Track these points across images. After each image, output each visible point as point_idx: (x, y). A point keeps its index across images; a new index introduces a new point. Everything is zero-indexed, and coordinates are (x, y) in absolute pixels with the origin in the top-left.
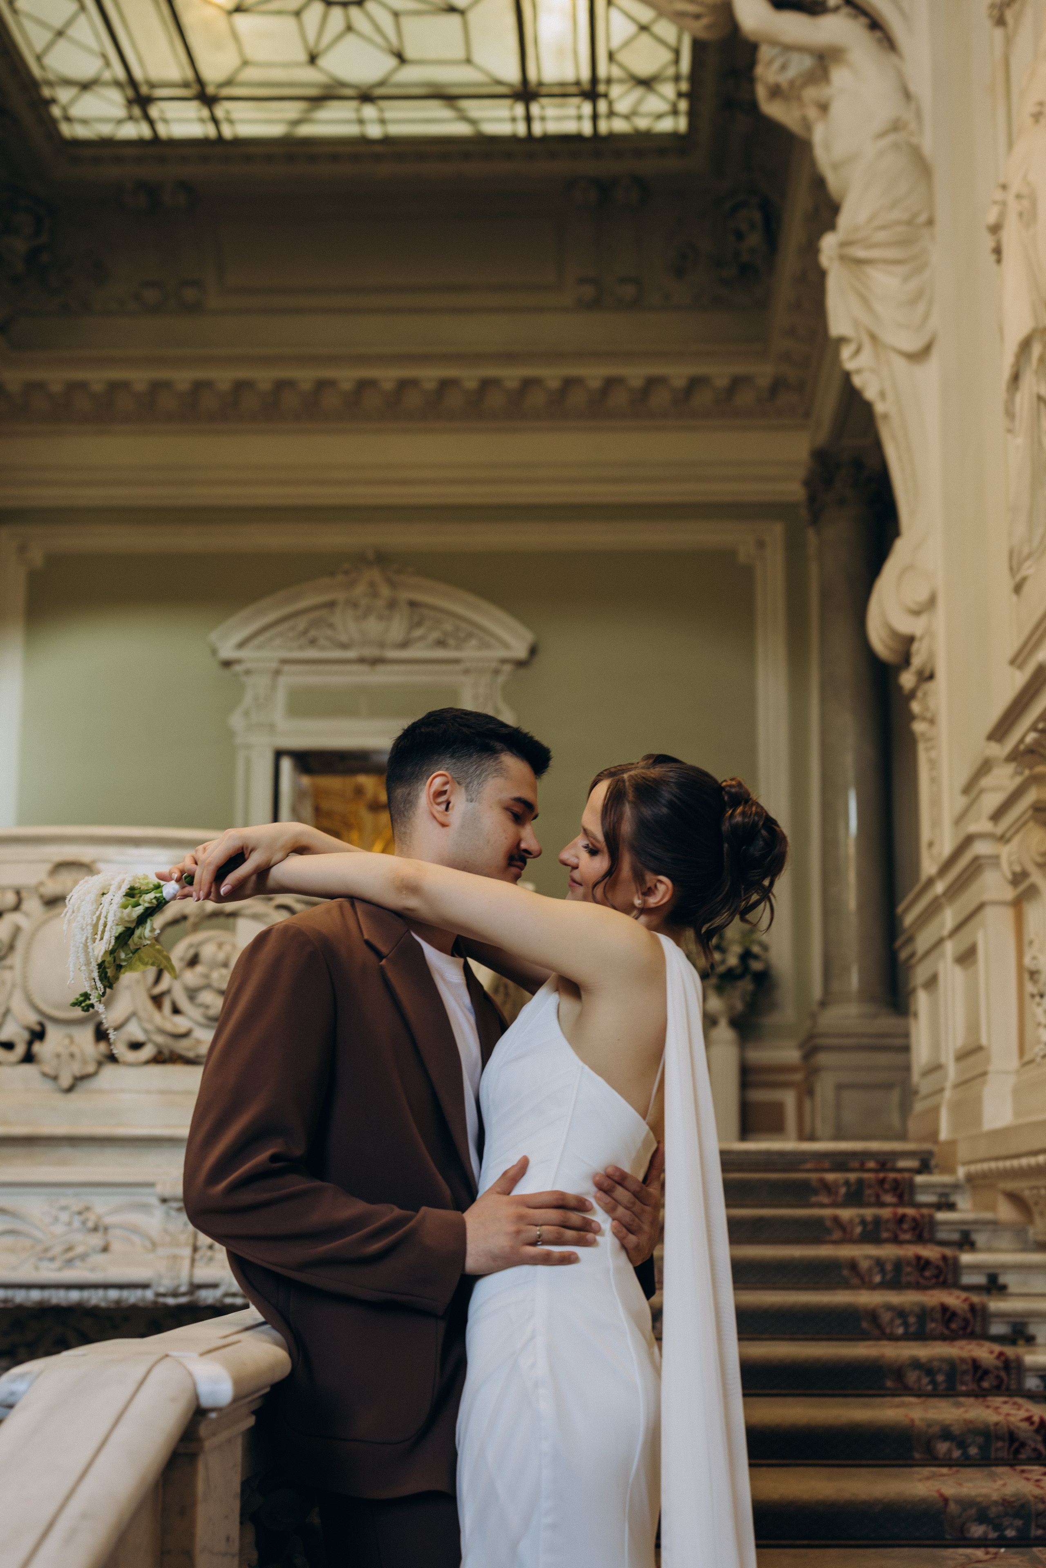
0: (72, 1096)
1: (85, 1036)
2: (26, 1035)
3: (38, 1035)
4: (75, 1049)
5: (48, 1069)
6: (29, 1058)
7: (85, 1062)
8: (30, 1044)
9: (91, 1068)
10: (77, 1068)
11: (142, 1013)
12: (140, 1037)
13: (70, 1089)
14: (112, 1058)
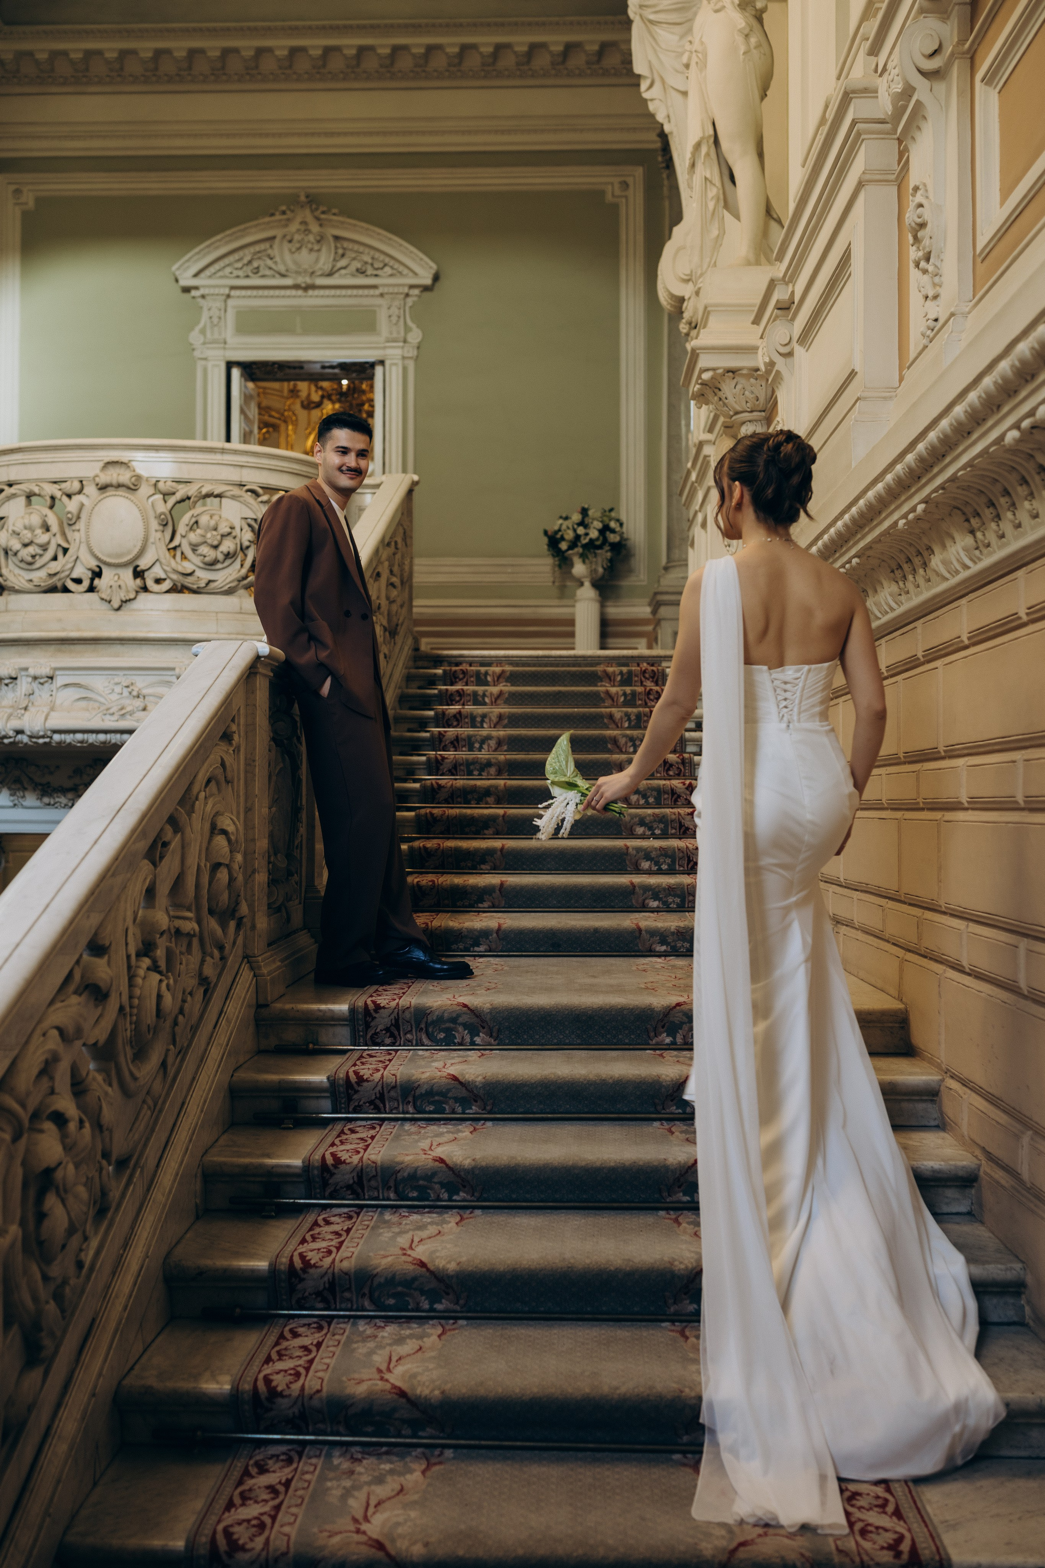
0: (119, 613)
1: (127, 574)
2: (90, 574)
3: (98, 574)
4: (121, 583)
5: (104, 596)
6: (91, 589)
7: (128, 591)
8: (92, 580)
9: (132, 596)
10: (123, 595)
11: (163, 561)
12: (163, 576)
13: (119, 609)
14: (145, 589)
